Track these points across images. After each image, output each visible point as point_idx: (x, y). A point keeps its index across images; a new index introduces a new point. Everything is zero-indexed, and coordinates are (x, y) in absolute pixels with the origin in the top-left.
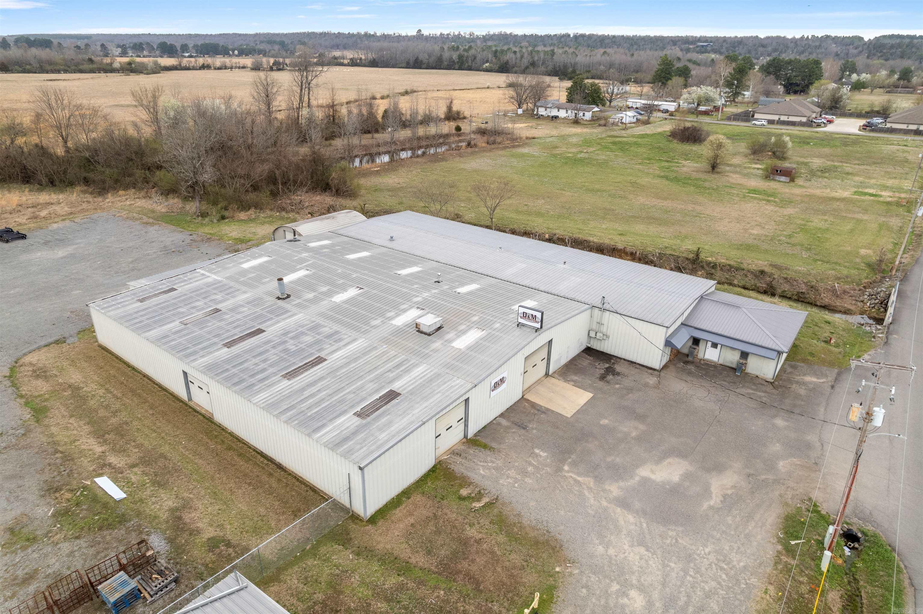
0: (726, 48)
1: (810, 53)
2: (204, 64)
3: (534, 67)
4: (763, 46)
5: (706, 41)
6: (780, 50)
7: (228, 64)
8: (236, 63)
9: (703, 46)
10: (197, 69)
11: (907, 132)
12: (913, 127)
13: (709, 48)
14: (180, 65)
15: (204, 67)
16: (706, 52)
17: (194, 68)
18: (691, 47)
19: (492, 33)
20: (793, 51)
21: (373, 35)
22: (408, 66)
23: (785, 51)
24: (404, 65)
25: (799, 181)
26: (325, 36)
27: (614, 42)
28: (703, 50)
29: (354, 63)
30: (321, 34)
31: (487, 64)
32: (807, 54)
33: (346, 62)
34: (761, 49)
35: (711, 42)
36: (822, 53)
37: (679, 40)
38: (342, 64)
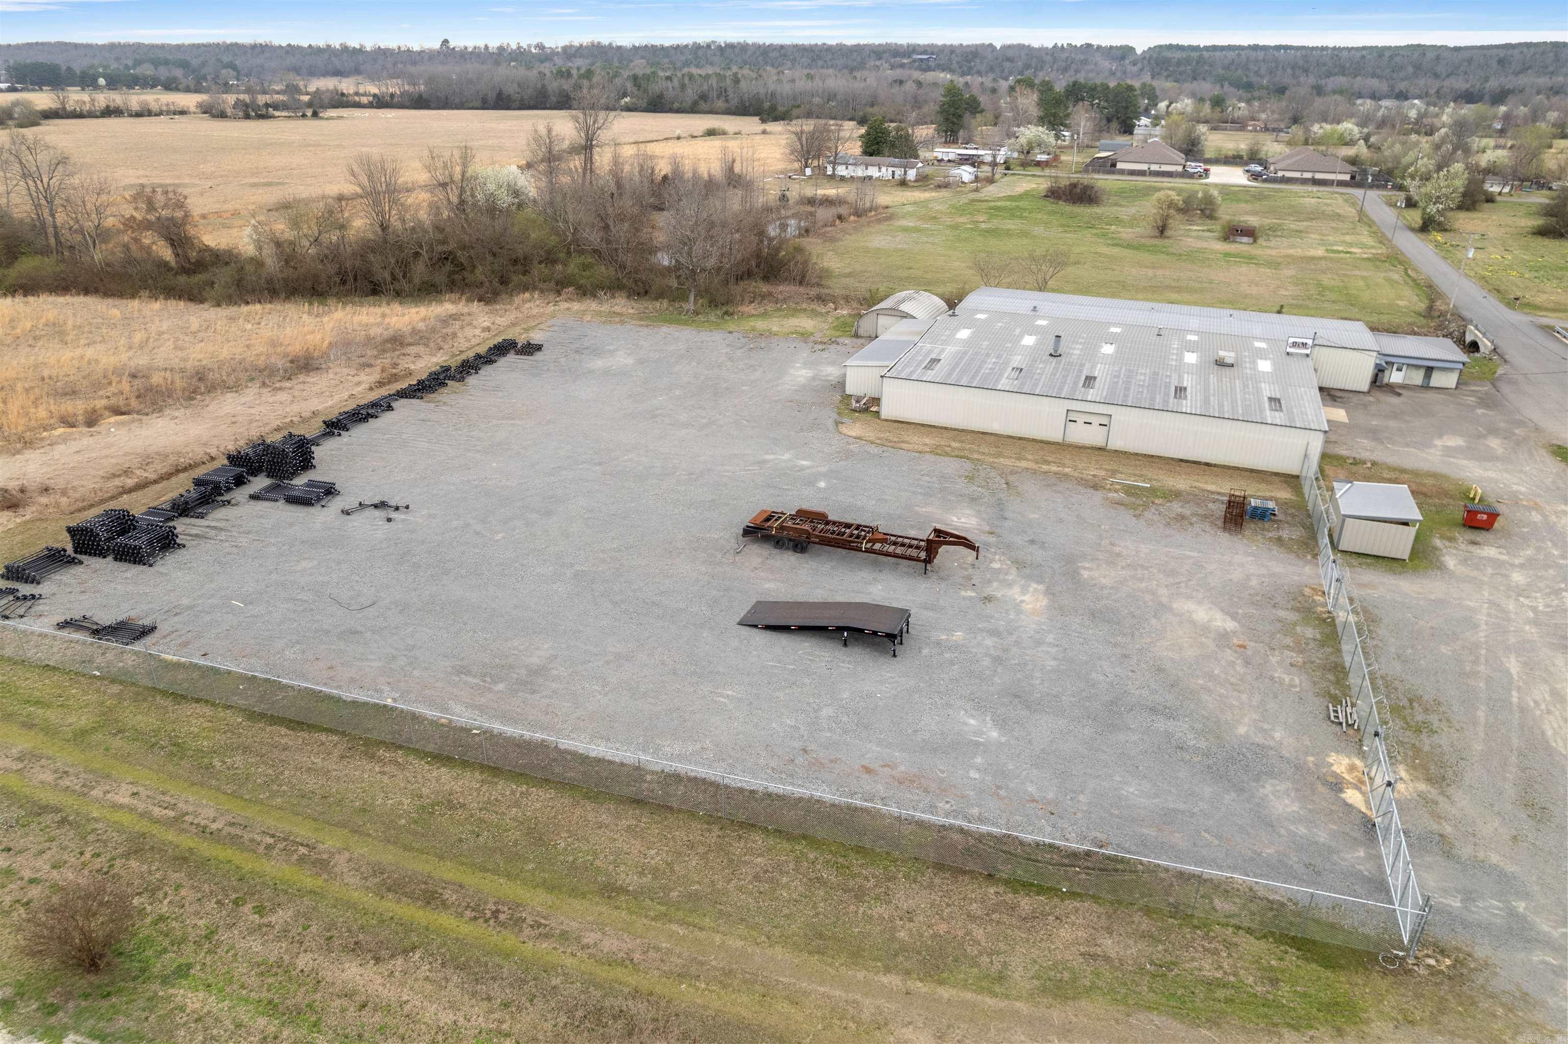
0: (958, 63)
1: (1077, 71)
2: (108, 107)
3: (705, 101)
4: (1009, 59)
5: (924, 52)
6: (1034, 65)
7: (154, 107)
8: (167, 105)
9: (922, 60)
10: (97, 117)
11: (1304, 181)
12: (1308, 175)
13: (932, 64)
14: (64, 109)
15: (109, 112)
16: (929, 69)
17: (91, 115)
18: (905, 61)
19: (576, 43)
20: (1052, 67)
21: (360, 50)
22: (485, 104)
23: (1042, 68)
24: (479, 103)
25: (1261, 241)
26: (263, 52)
27: (785, 55)
28: (924, 66)
29: (380, 103)
30: (254, 47)
31: (627, 99)
32: (1072, 72)
33: (364, 100)
34: (1007, 65)
35: (933, 53)
36: (1092, 71)
37: (885, 52)
38: (358, 105)
